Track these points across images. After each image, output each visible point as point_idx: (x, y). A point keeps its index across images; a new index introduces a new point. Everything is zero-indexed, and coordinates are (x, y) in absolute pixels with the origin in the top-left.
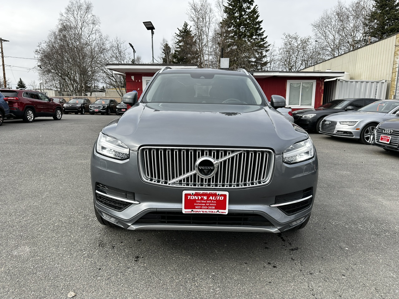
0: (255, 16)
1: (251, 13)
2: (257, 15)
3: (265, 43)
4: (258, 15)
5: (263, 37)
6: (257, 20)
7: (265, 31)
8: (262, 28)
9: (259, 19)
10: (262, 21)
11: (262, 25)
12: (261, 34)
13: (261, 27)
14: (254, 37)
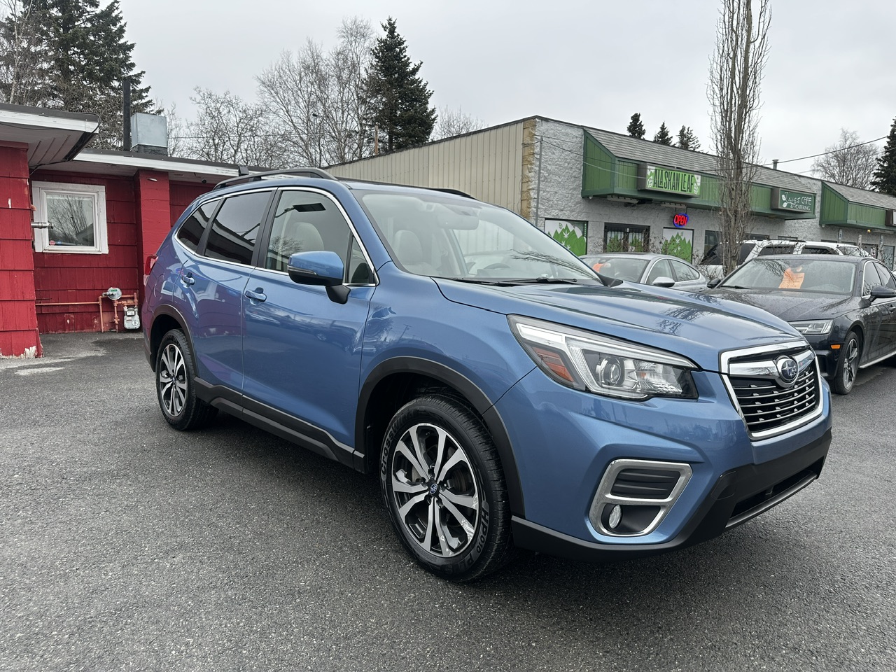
0: (114, 29)
1: (99, 16)
2: (118, 26)
3: (146, 105)
4: (122, 27)
5: (140, 87)
6: (122, 41)
7: (144, 72)
8: (133, 65)
9: (126, 39)
10: (132, 46)
11: (134, 56)
12: (135, 80)
13: (132, 60)
14: (116, 84)
